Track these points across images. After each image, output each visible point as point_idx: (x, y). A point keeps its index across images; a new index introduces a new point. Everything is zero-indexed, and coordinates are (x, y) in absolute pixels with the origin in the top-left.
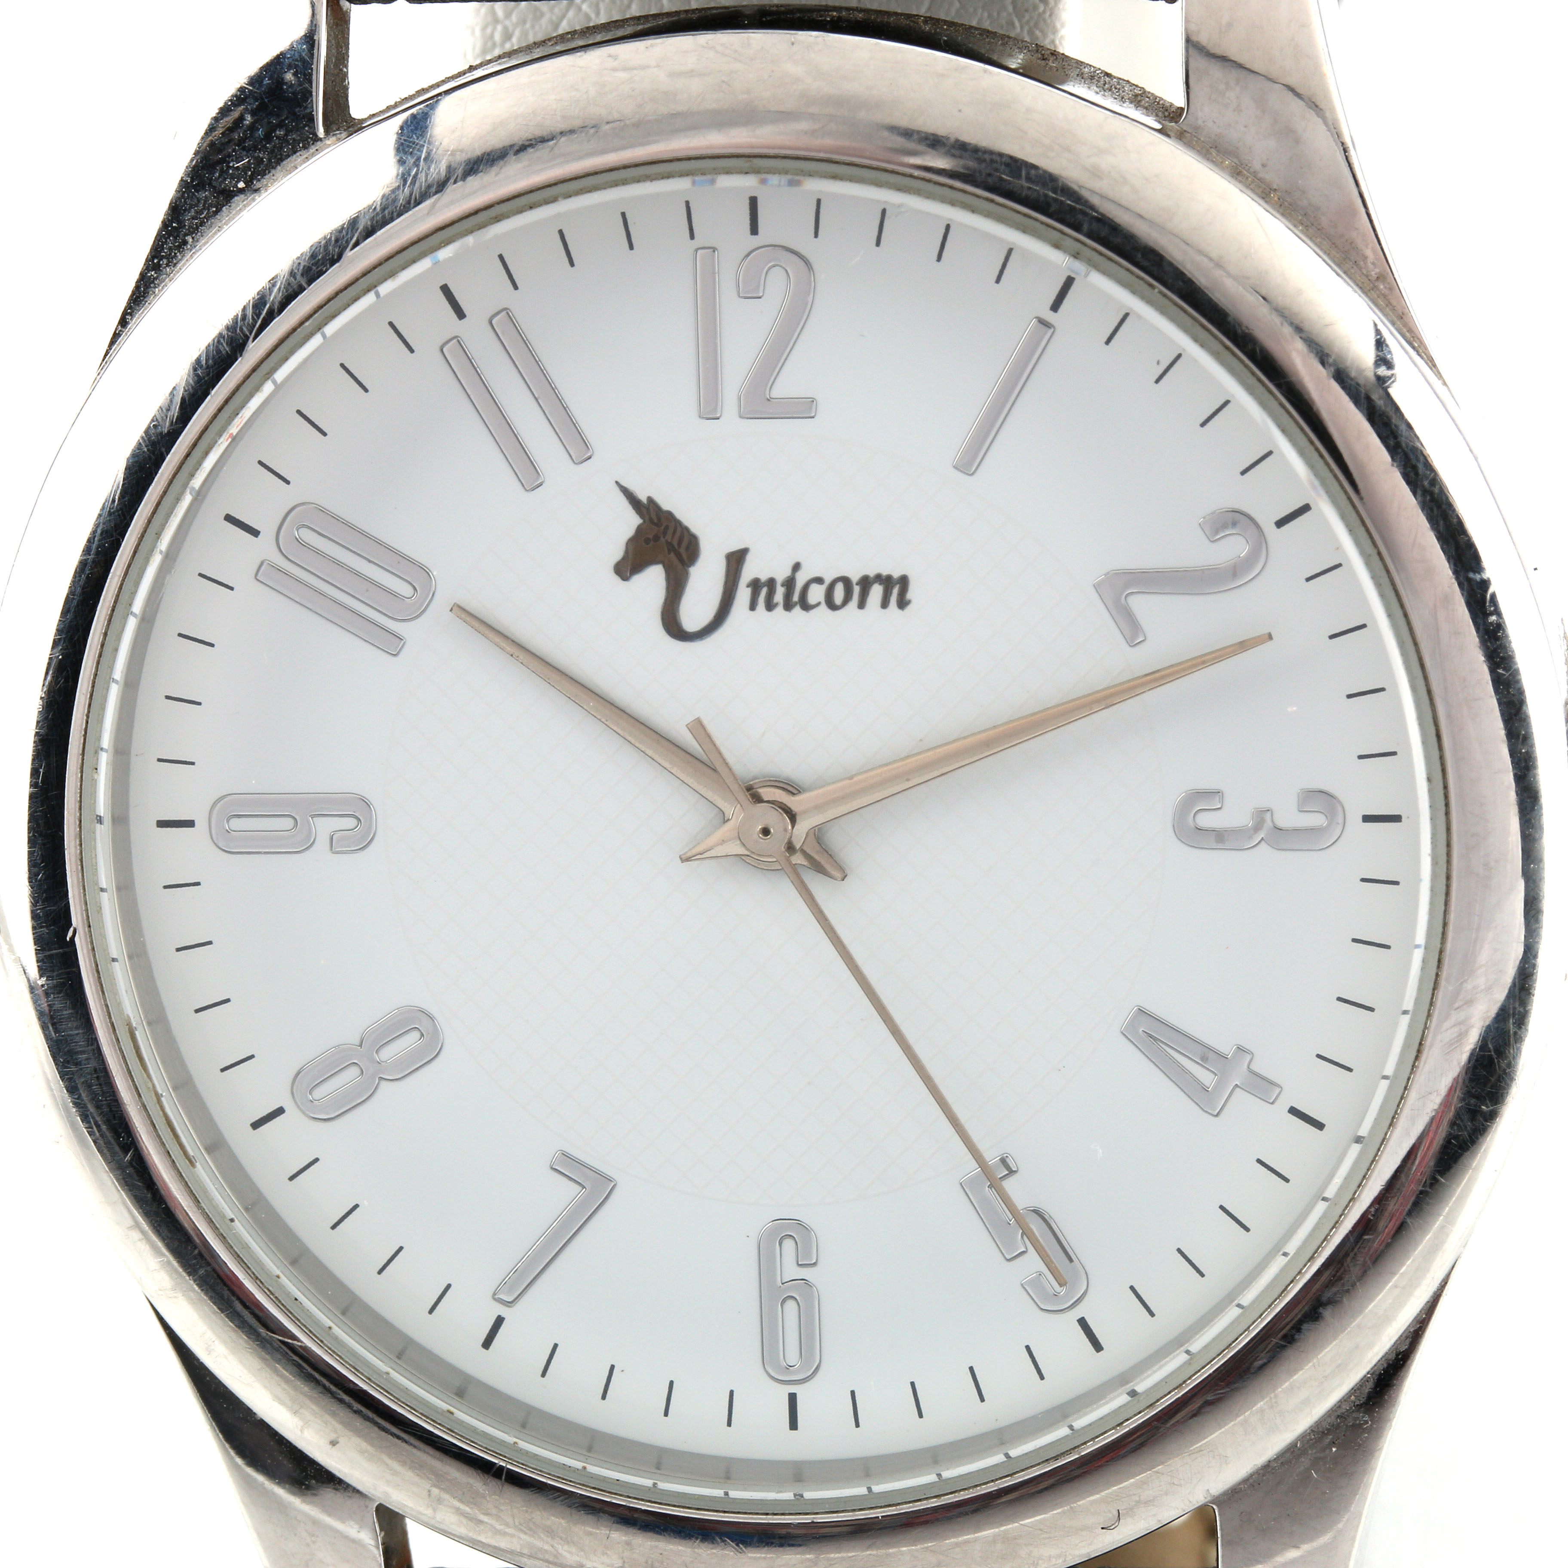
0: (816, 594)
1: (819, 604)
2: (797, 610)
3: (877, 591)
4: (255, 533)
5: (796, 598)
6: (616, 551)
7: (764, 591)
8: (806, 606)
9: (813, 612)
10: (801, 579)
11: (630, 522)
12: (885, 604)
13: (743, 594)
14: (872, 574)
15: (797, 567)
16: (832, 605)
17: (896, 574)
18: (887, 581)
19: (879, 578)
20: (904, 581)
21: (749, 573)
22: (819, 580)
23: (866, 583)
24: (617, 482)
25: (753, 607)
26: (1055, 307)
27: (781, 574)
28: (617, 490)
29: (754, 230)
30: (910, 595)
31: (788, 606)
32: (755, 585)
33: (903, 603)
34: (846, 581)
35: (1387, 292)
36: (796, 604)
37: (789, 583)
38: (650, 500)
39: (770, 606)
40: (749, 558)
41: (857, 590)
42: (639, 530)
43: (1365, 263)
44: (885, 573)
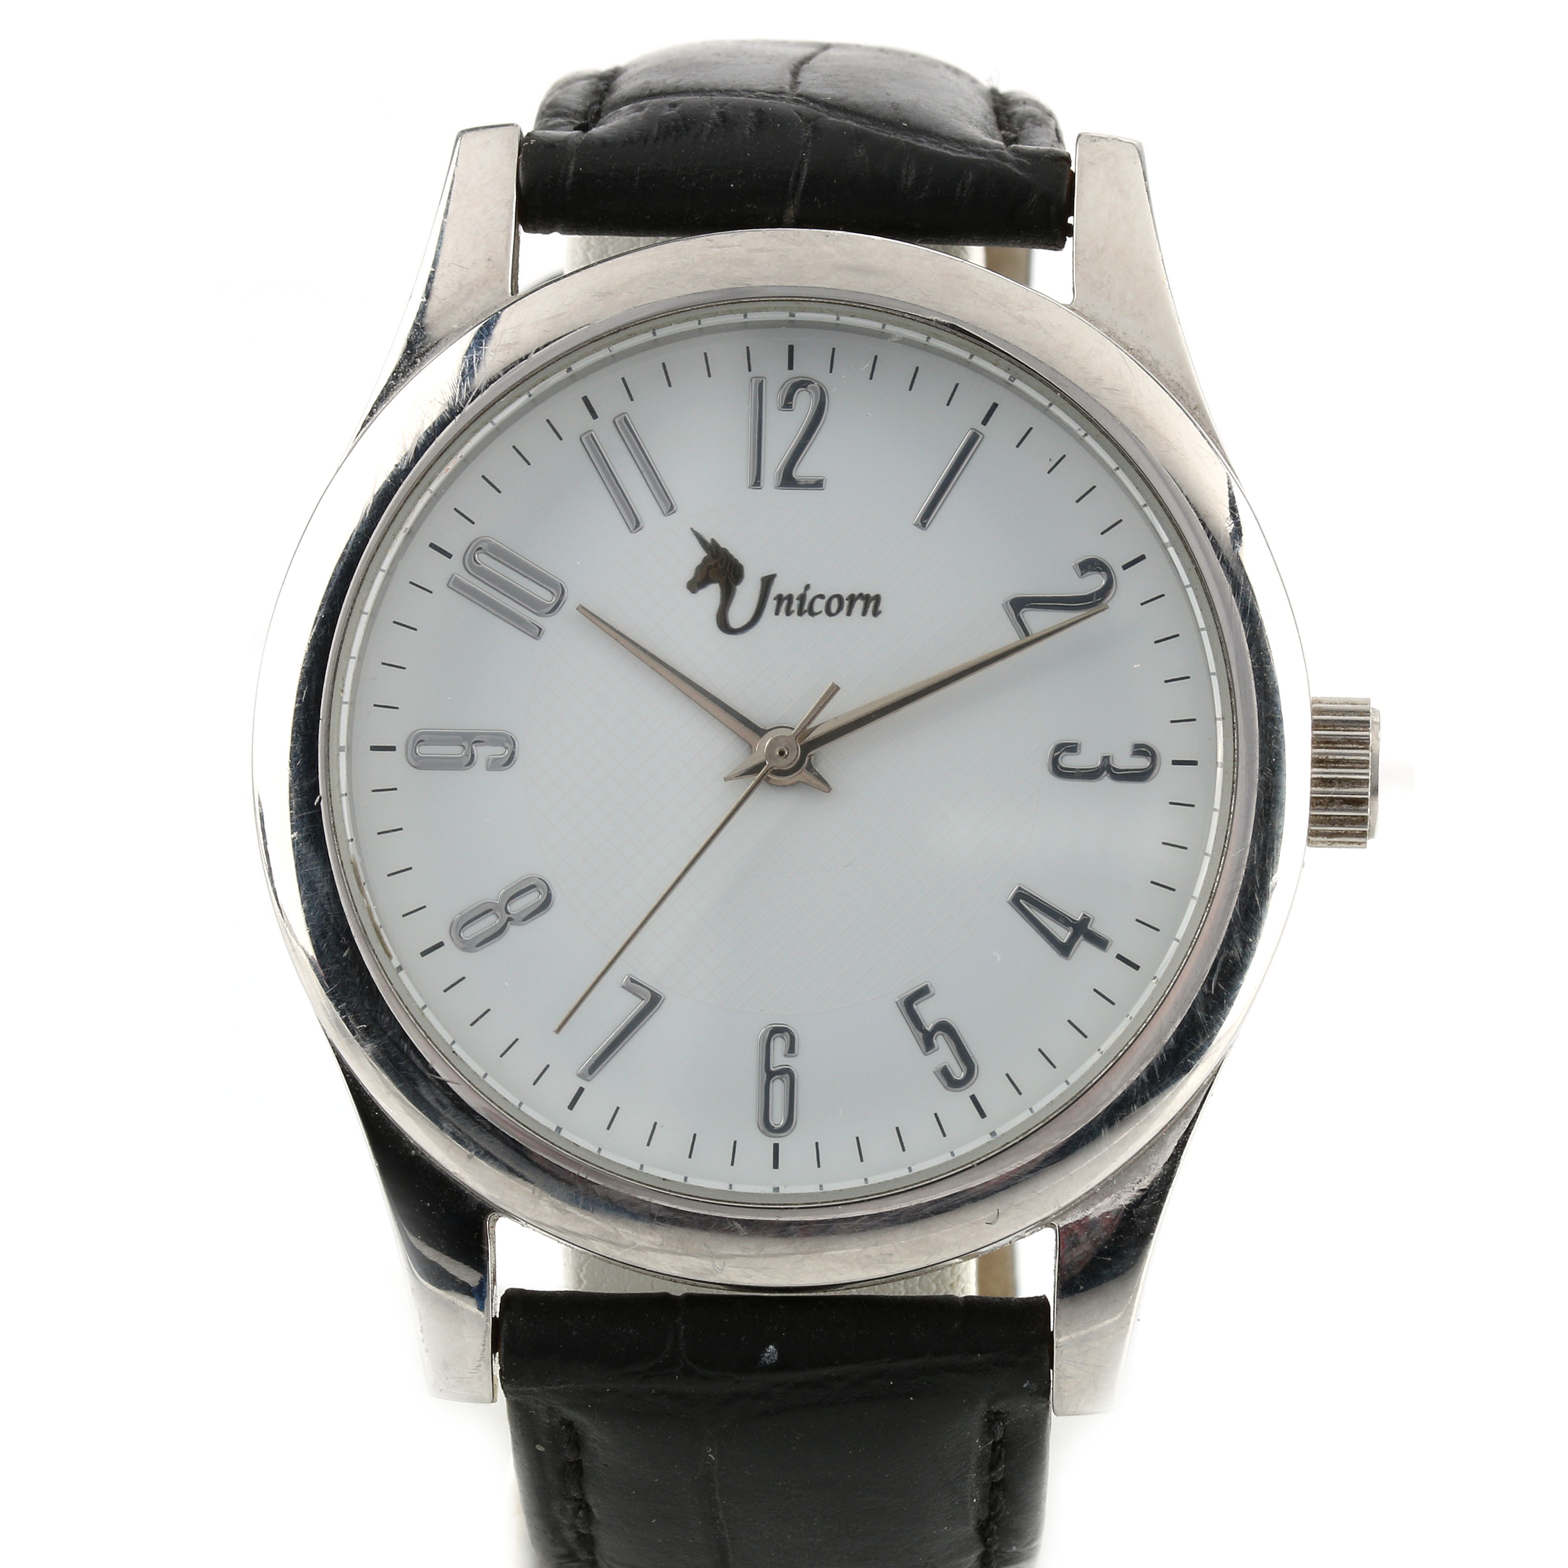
0: (819, 605)
1: (821, 612)
2: (806, 615)
3: (859, 605)
4: (449, 556)
5: (806, 607)
6: (688, 572)
7: (785, 603)
8: (812, 613)
9: (816, 617)
10: (810, 595)
11: (699, 555)
12: (864, 613)
13: (771, 604)
14: (856, 594)
15: (807, 587)
16: (829, 613)
17: (872, 594)
18: (866, 598)
19: (861, 596)
20: (877, 598)
21: (775, 591)
22: (822, 596)
23: (852, 599)
24: (692, 529)
25: (777, 613)
26: (985, 422)
27: (797, 592)
28: (692, 534)
29: (791, 367)
30: (880, 608)
31: (800, 613)
32: (780, 599)
33: (876, 613)
34: (839, 597)
35: (1201, 417)
36: (806, 611)
37: (802, 598)
38: (713, 540)
39: (788, 613)
40: (776, 581)
41: (846, 603)
42: (705, 560)
43: (1187, 398)
44: (865, 593)
